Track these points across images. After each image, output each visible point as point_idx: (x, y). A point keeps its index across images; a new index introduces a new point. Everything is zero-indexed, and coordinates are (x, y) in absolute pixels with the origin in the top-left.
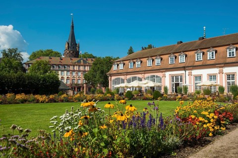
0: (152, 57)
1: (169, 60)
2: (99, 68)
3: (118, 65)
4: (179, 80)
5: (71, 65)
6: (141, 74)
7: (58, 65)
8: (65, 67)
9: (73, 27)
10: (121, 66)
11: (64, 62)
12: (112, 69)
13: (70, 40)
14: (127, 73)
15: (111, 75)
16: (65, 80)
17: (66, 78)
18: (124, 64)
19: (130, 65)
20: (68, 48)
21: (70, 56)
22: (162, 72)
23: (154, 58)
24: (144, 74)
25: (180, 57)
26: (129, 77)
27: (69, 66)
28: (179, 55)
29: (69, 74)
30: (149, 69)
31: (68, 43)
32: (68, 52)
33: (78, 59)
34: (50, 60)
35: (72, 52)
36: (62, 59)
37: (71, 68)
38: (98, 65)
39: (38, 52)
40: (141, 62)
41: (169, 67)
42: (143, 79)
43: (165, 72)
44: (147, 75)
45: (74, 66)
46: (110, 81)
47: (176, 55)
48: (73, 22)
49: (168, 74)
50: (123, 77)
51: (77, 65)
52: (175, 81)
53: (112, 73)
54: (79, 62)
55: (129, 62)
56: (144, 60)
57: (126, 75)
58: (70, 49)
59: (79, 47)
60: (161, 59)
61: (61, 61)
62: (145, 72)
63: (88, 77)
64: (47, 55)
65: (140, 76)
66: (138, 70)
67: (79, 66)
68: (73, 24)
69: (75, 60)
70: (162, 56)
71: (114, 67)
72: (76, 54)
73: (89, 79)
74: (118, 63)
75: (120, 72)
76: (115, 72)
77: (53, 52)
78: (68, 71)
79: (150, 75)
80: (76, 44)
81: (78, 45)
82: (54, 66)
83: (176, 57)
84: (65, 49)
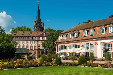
0: (87, 29)
1: (100, 31)
2: (52, 38)
3: (62, 36)
4: (109, 47)
5: (37, 37)
6: (79, 42)
7: (29, 37)
8: (33, 38)
9: (39, 11)
10: (65, 37)
11: (32, 35)
12: (58, 39)
13: (37, 20)
14: (69, 42)
15: (58, 43)
16: (30, 47)
17: (30, 45)
18: (67, 35)
19: (71, 35)
20: (36, 25)
21: (37, 31)
22: (95, 41)
23: (88, 30)
24: (81, 42)
25: (109, 28)
26: (70, 45)
27: (36, 37)
28: (109, 27)
29: (36, 42)
30: (84, 39)
31: (36, 22)
32: (36, 27)
33: (42, 32)
34: (23, 34)
35: (38, 28)
36: (31, 33)
37: (38, 38)
38: (52, 37)
39: (16, 28)
40: (79, 33)
41: (100, 37)
42: (80, 46)
43: (97, 40)
44: (83, 43)
45: (39, 37)
46: (57, 48)
47: (107, 26)
48: (39, 7)
49: (99, 42)
50: (66, 45)
51: (41, 37)
52: (105, 48)
53: (58, 42)
54: (43, 34)
55: (70, 33)
56: (81, 31)
57: (68, 43)
58: (37, 26)
59: (43, 24)
60: (95, 30)
61: (31, 34)
62: (82, 40)
63: (45, 44)
64: (22, 30)
65: (78, 44)
66: (76, 39)
67: (43, 37)
68: (39, 9)
69: (40, 33)
70: (95, 28)
71: (60, 38)
72: (41, 29)
73: (45, 46)
74: (63, 34)
75: (64, 41)
76: (60, 41)
77: (26, 28)
78: (35, 41)
79: (85, 43)
80: (41, 22)
81: (42, 23)
82: (26, 37)
83: (106, 28)
84: (34, 26)
